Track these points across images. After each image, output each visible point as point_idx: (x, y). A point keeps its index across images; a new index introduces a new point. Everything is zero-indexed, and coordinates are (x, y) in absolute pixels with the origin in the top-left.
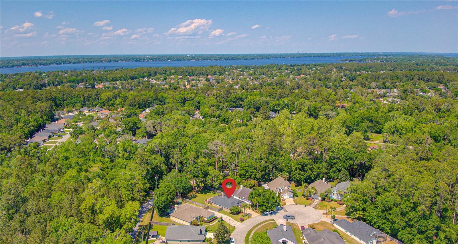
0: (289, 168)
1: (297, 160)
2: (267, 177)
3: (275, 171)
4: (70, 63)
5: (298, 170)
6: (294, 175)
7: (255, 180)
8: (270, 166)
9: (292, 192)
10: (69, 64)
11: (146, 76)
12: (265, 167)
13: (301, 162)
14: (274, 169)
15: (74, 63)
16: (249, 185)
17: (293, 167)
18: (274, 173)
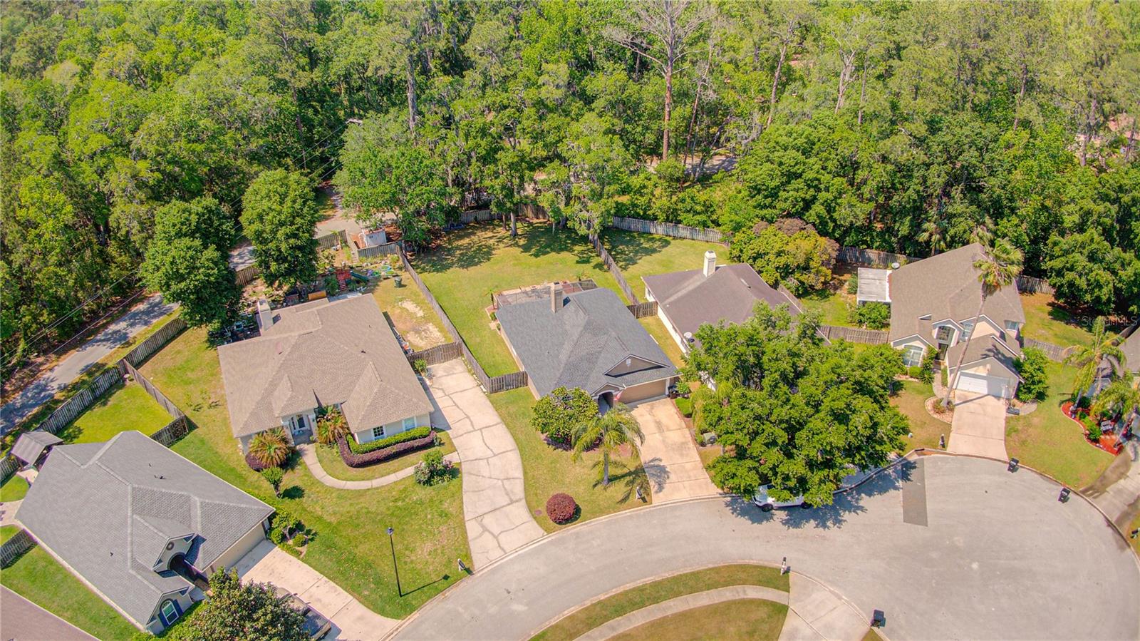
0: (1048, 203)
1: (1101, 170)
2: (904, 228)
3: (958, 205)
5: (1093, 233)
6: (1066, 253)
7: (823, 233)
8: (934, 169)
9: (1017, 366)
12: (904, 171)
13: (1121, 189)
14: (956, 192)
16: (779, 254)
17: (1072, 207)
18: (950, 217)
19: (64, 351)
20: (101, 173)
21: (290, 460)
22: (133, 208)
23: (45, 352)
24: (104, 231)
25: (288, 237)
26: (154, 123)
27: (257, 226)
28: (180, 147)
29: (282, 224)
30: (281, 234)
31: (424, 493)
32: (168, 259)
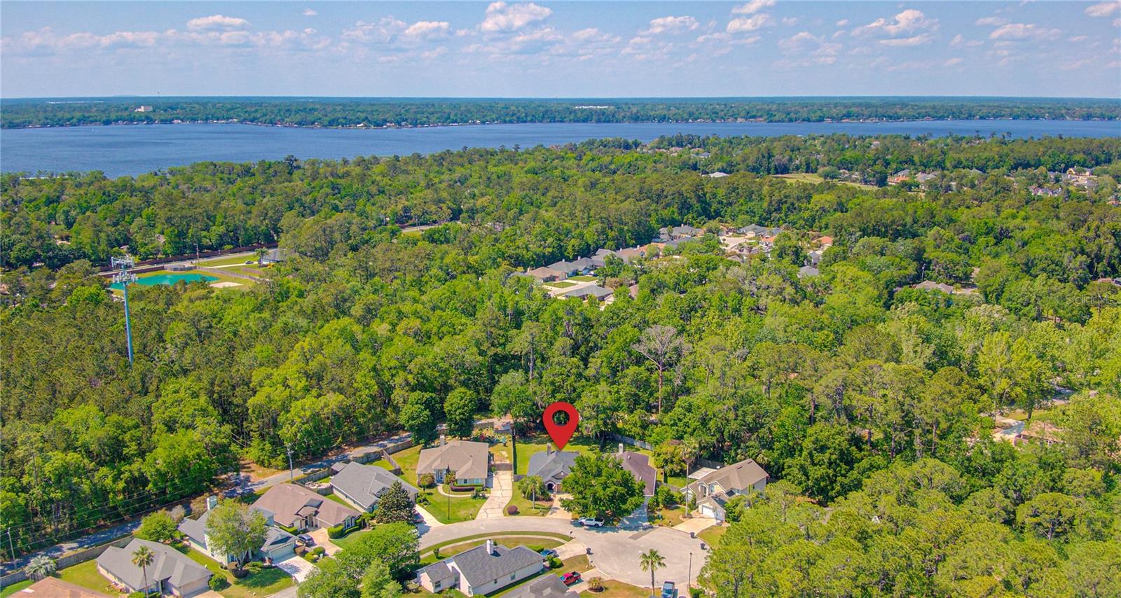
4: (970, 117)
10: (967, 119)
11: (1078, 162)
15: (981, 118)
19: (358, 446)
20: (393, 376)
21: (432, 485)
22: (403, 392)
23: (349, 445)
24: (388, 403)
25: (460, 414)
26: (419, 360)
27: (450, 408)
28: (428, 372)
29: (459, 408)
30: (457, 413)
31: (471, 500)
32: (410, 411)
